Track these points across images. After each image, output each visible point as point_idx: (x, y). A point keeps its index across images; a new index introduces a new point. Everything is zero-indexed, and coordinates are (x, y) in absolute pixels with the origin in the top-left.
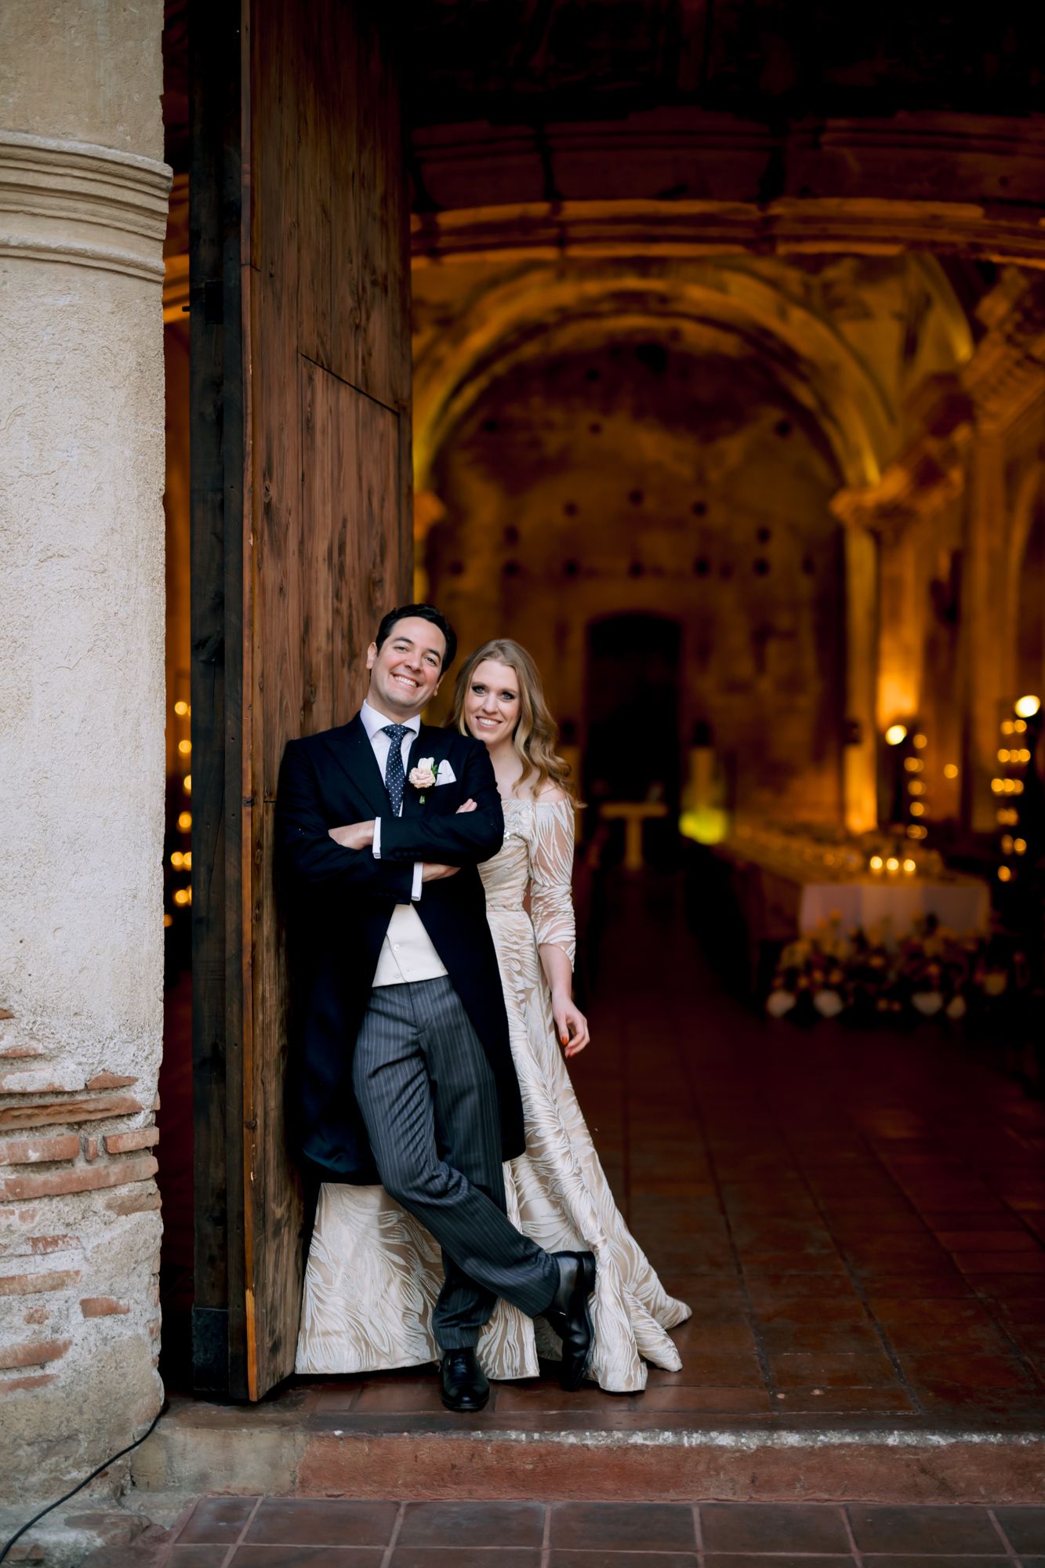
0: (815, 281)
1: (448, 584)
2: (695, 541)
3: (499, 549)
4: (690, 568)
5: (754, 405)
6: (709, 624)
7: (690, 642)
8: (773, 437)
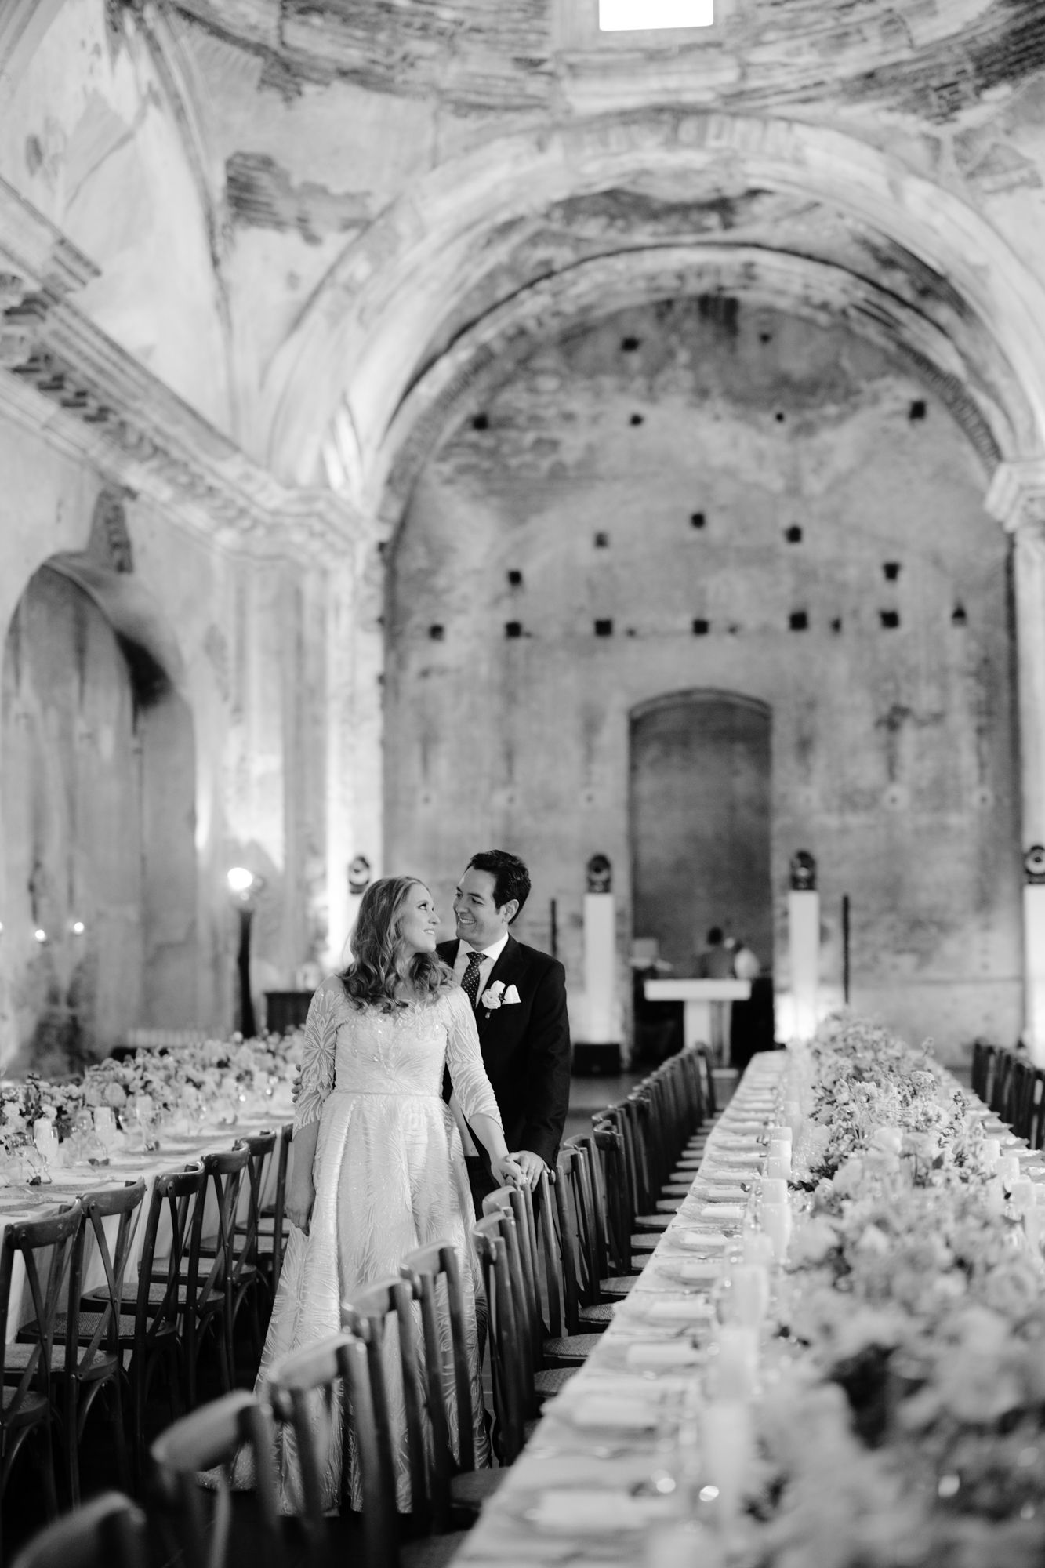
0: (945, 132)
1: (422, 654)
2: (788, 581)
3: (496, 601)
4: (783, 623)
5: (870, 378)
6: (811, 705)
7: (782, 736)
8: (902, 424)
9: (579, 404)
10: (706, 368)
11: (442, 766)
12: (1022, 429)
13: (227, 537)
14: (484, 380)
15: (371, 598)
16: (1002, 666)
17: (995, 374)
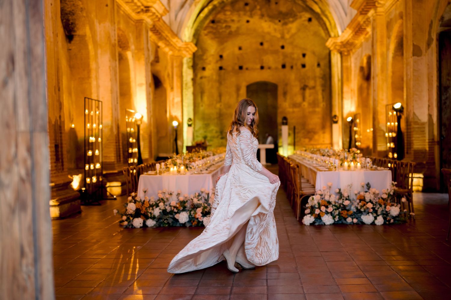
1: (201, 73)
2: (281, 57)
3: (217, 62)
4: (280, 67)
5: (300, 12)
6: (286, 85)
7: (280, 91)
8: (306, 23)
9: (235, 18)
10: (264, 10)
11: (205, 98)
12: (333, 25)
13: (170, 53)
14: (214, 12)
15: (190, 62)
16: (328, 76)
17: (327, 13)
